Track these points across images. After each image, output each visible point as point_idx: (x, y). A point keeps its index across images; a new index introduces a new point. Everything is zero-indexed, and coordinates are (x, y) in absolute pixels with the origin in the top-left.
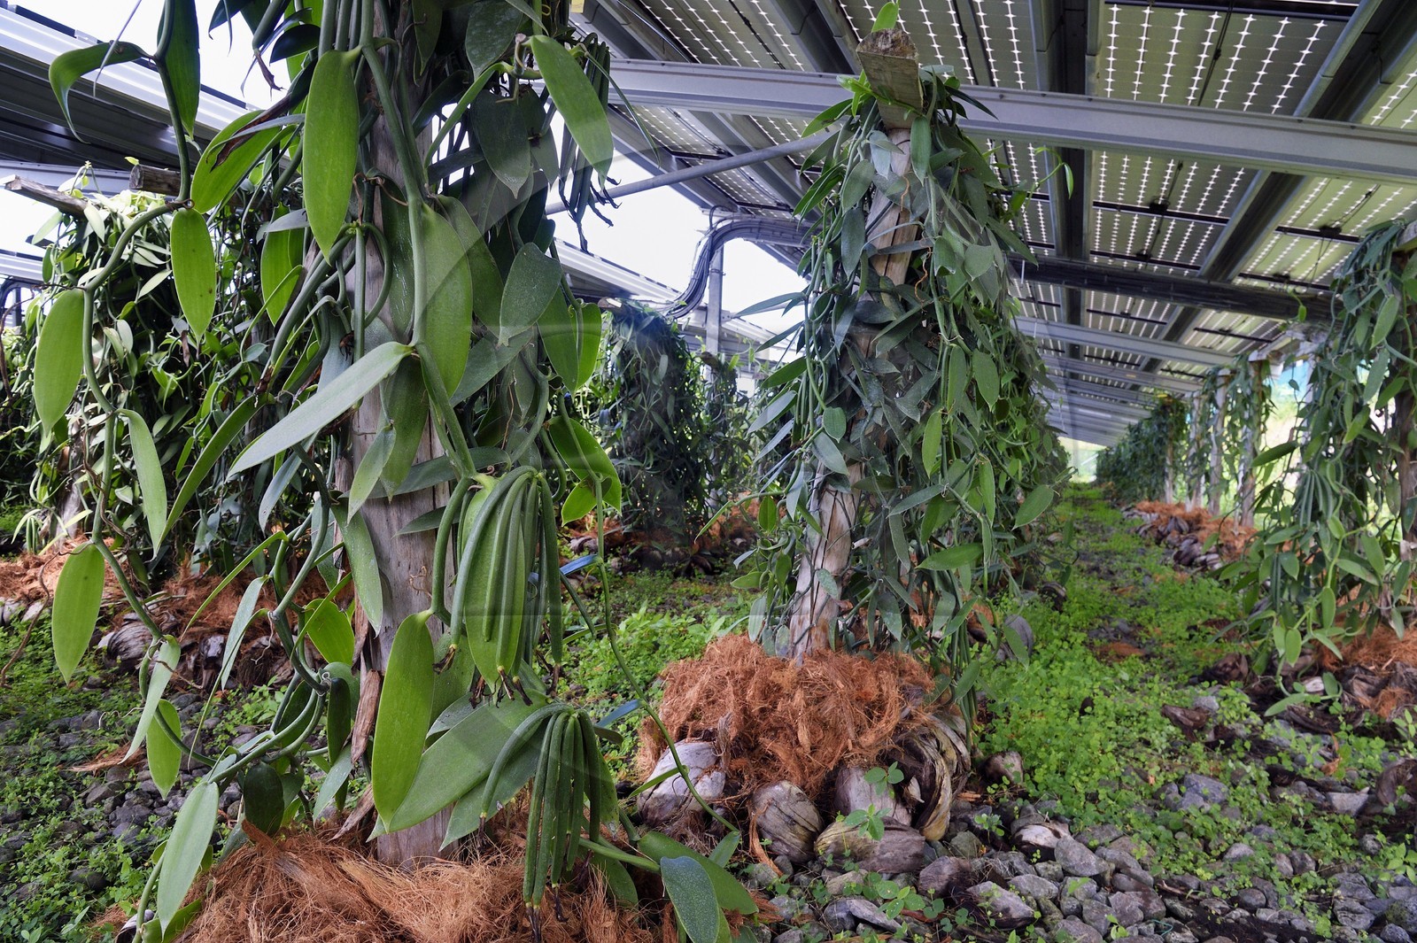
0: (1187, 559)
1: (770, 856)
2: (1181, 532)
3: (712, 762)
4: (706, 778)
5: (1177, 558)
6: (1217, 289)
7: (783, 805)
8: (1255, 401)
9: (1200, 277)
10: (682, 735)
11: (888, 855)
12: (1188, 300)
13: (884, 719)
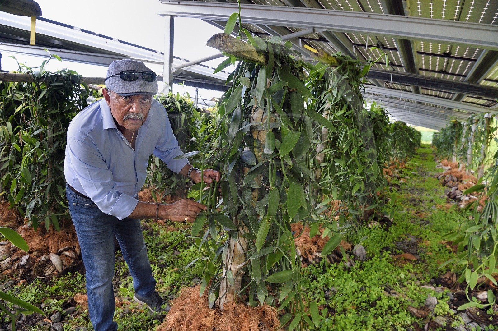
0: (453, 196)
2: (454, 181)
5: (449, 195)
6: (472, 87)
8: (486, 133)
9: (466, 82)
12: (459, 91)
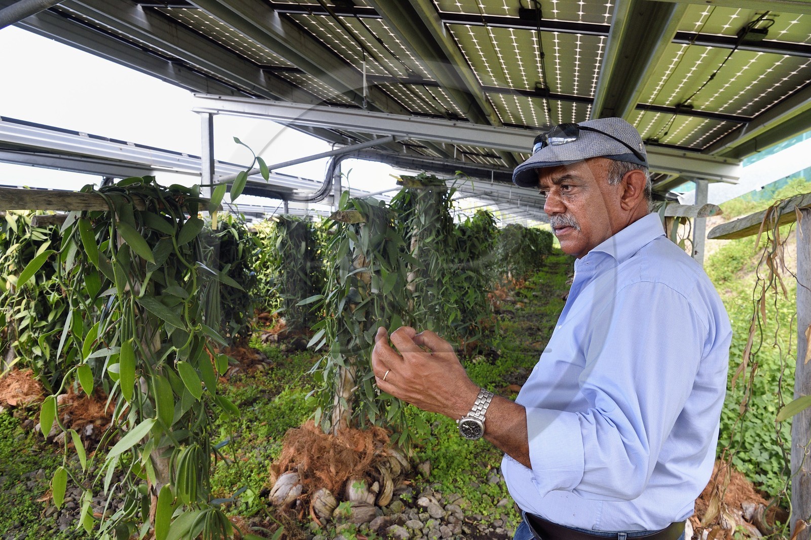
1: (317, 518)
3: (297, 481)
4: (294, 488)
7: (322, 498)
10: (286, 470)
11: (359, 516)
13: (366, 458)
